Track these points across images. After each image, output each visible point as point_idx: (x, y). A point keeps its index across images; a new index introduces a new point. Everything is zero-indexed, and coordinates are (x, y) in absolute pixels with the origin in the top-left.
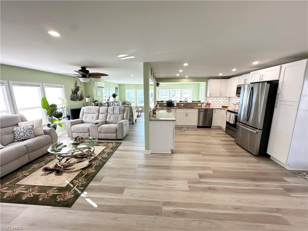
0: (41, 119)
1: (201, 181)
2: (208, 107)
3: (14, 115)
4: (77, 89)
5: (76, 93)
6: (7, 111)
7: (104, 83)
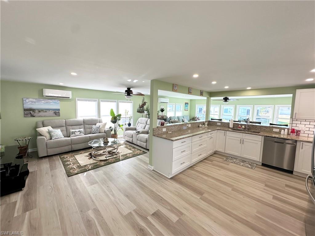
0: (106, 122)
1: (148, 218)
2: (293, 137)
3: (98, 119)
4: (144, 104)
5: (143, 107)
6: (96, 116)
7: (169, 99)
